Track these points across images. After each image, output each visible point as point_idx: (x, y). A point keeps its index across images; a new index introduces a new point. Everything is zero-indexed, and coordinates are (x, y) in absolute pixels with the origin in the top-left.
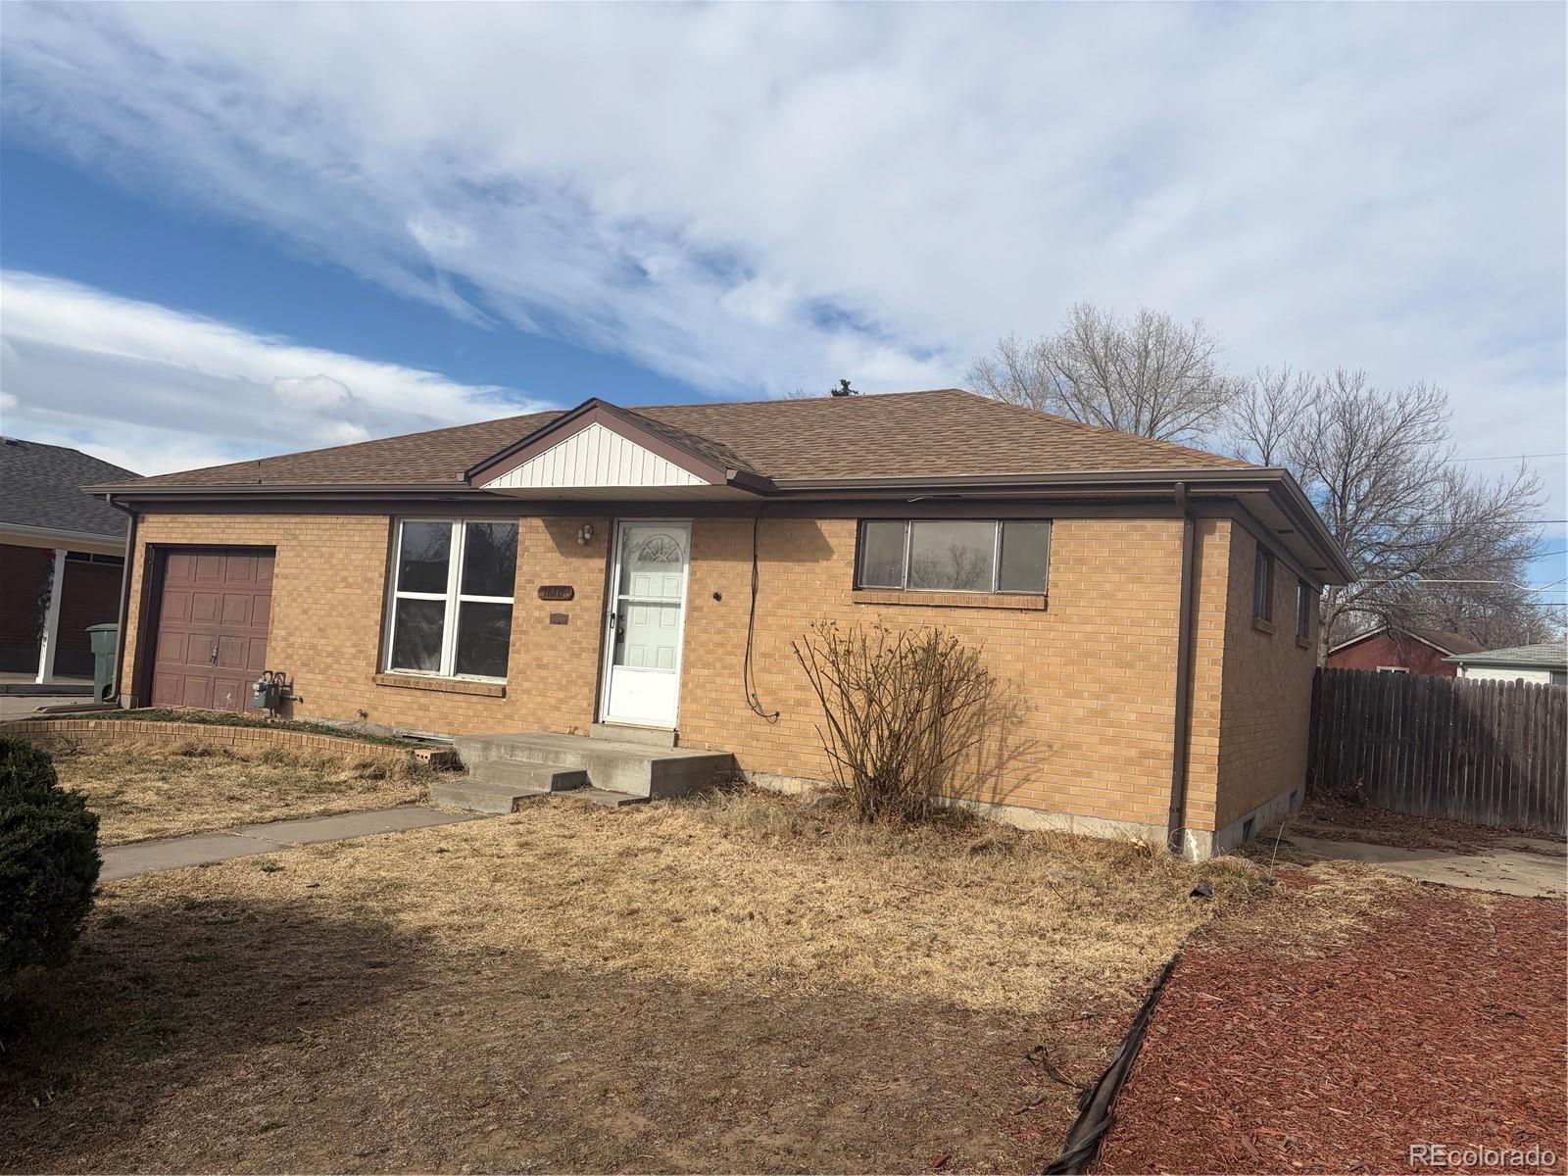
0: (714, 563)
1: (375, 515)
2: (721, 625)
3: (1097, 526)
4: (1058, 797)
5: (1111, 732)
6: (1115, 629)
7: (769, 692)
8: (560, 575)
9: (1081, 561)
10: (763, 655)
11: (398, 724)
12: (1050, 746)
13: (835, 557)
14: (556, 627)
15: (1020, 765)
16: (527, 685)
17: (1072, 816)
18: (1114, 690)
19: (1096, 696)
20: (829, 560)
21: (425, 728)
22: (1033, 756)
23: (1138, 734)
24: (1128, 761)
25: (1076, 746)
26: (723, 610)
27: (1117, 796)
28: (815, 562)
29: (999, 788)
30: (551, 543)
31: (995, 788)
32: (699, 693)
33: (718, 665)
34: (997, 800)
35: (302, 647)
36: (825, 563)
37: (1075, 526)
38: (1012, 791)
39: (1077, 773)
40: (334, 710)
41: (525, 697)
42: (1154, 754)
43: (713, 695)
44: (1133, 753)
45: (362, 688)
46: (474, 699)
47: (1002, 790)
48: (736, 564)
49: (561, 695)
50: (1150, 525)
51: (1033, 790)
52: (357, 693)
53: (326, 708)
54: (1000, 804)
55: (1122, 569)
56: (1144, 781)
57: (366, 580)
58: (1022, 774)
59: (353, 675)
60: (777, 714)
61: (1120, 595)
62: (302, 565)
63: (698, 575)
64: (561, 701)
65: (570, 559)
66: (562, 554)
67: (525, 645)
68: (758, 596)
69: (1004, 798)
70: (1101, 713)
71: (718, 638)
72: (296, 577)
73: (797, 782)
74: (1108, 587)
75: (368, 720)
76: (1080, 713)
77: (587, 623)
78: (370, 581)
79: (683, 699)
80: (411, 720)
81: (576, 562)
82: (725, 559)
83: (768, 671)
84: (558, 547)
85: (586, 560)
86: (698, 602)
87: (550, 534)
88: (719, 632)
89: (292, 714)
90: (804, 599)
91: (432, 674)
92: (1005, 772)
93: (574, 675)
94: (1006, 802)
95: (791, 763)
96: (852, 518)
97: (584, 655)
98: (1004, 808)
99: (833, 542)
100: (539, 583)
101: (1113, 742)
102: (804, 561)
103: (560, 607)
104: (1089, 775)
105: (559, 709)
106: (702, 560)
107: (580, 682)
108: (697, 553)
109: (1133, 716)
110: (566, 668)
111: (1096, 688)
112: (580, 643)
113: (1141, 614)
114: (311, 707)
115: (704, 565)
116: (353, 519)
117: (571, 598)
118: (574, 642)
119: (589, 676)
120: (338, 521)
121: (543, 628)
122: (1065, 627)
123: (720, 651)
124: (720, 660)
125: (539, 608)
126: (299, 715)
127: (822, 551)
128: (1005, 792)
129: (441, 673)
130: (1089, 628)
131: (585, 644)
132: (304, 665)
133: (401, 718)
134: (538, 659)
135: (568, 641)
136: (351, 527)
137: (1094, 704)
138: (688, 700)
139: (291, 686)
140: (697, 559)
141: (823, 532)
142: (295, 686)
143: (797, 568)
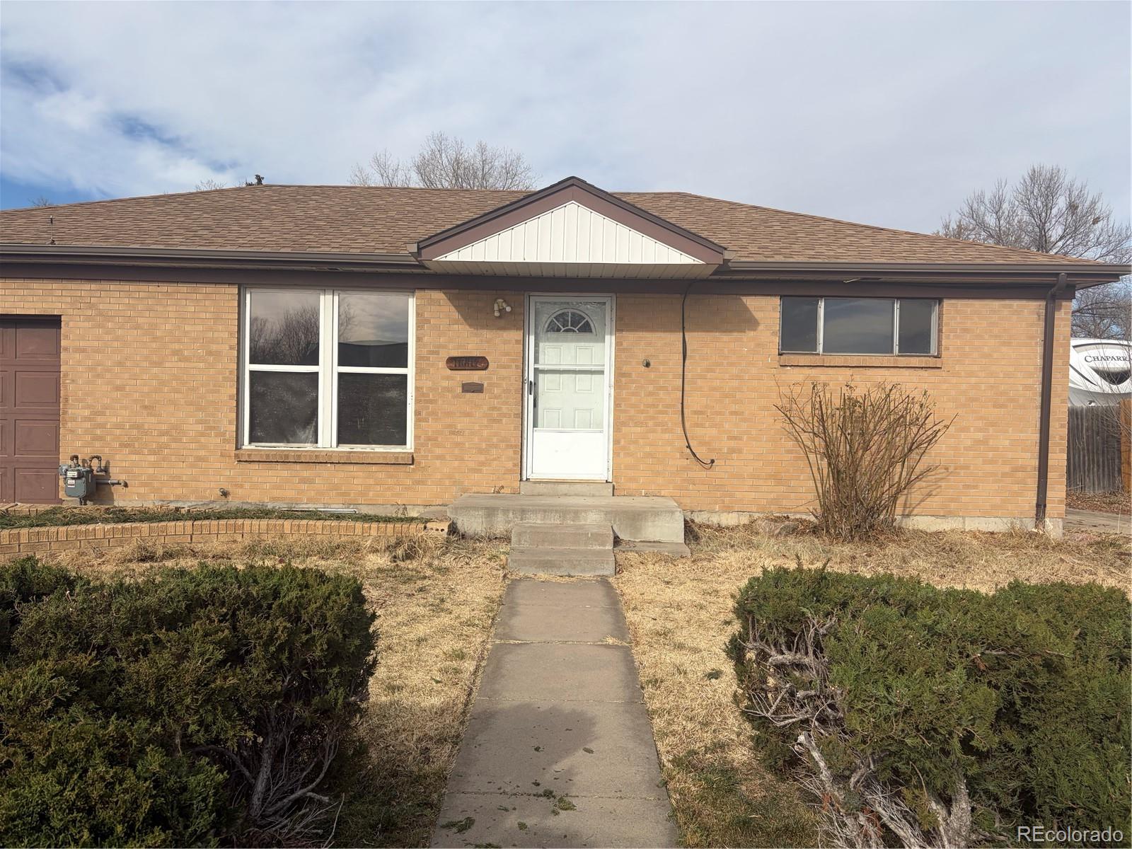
0: (640, 334)
1: (216, 283)
2: (651, 388)
3: (977, 304)
4: (953, 505)
5: (991, 454)
6: (992, 380)
7: (702, 443)
8: (470, 346)
9: (965, 330)
10: (695, 413)
11: (274, 499)
12: (947, 469)
13: (761, 327)
14: (468, 395)
15: (924, 484)
16: (438, 451)
17: (963, 517)
18: (993, 424)
19: (980, 430)
20: (755, 330)
21: (310, 500)
22: (934, 477)
23: (1010, 455)
24: (1004, 475)
25: (966, 467)
26: (652, 376)
27: (997, 500)
28: (741, 332)
29: (908, 503)
30: (456, 315)
31: (905, 504)
32: (632, 448)
33: (651, 423)
34: (907, 513)
35: (119, 426)
36: (752, 334)
37: (960, 304)
38: (919, 504)
39: (967, 487)
40: (179, 491)
41: (438, 462)
42: (1023, 469)
43: (648, 449)
44: (1007, 469)
45: (218, 465)
46: (374, 468)
47: (911, 504)
48: (662, 335)
49: (482, 458)
50: (1016, 304)
51: (934, 502)
52: (211, 472)
53: (165, 490)
54: (908, 516)
55: (996, 336)
56: (1016, 487)
57: (210, 353)
58: (925, 491)
59: (202, 453)
60: (713, 461)
61: (995, 355)
62: (107, 337)
63: (625, 344)
64: (482, 464)
65: (480, 331)
66: (470, 326)
67: (434, 413)
68: (687, 361)
69: (912, 511)
70: (985, 442)
71: (650, 400)
72: (97, 351)
73: (735, 515)
74: (986, 349)
75: (230, 498)
76: (969, 443)
77: (507, 391)
78: (217, 354)
79: (616, 454)
80: (290, 494)
81: (487, 334)
82: (653, 330)
83: (702, 426)
84: (465, 320)
85: (500, 332)
86: (625, 369)
87: (455, 306)
88: (650, 394)
89: (113, 500)
90: (732, 364)
91: (309, 447)
92: (913, 490)
93: (495, 440)
94: (914, 512)
95: (727, 500)
96: (775, 295)
97: (504, 420)
98: (911, 518)
99: (758, 315)
100: (445, 355)
101: (992, 462)
102: (731, 331)
103: (474, 376)
104: (975, 487)
105: (479, 471)
106: (627, 331)
107: (503, 445)
108: (622, 325)
109: (1007, 442)
110: (485, 433)
111: (980, 424)
112: (499, 409)
113: (1011, 369)
114: (142, 490)
115: (630, 337)
116: (183, 288)
117: (486, 368)
118: (494, 408)
119: (513, 439)
120: (159, 289)
121: (454, 397)
122: (954, 380)
123: (651, 411)
124: (653, 418)
125: (448, 378)
126: (123, 500)
127: (750, 323)
128: (914, 506)
129: (320, 444)
130: (973, 380)
131: (504, 410)
132: (123, 445)
133: (276, 493)
134: (450, 426)
135: (485, 408)
136: (179, 296)
137: (980, 436)
138: (622, 455)
139: (106, 470)
140: (622, 331)
141: (748, 306)
142: (112, 470)
143: (725, 337)
